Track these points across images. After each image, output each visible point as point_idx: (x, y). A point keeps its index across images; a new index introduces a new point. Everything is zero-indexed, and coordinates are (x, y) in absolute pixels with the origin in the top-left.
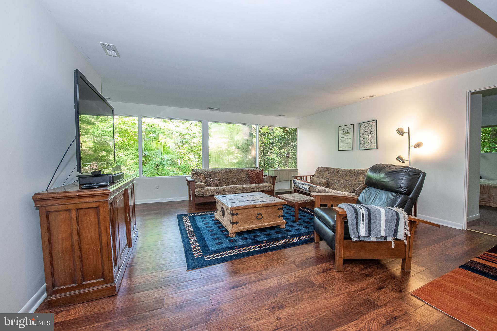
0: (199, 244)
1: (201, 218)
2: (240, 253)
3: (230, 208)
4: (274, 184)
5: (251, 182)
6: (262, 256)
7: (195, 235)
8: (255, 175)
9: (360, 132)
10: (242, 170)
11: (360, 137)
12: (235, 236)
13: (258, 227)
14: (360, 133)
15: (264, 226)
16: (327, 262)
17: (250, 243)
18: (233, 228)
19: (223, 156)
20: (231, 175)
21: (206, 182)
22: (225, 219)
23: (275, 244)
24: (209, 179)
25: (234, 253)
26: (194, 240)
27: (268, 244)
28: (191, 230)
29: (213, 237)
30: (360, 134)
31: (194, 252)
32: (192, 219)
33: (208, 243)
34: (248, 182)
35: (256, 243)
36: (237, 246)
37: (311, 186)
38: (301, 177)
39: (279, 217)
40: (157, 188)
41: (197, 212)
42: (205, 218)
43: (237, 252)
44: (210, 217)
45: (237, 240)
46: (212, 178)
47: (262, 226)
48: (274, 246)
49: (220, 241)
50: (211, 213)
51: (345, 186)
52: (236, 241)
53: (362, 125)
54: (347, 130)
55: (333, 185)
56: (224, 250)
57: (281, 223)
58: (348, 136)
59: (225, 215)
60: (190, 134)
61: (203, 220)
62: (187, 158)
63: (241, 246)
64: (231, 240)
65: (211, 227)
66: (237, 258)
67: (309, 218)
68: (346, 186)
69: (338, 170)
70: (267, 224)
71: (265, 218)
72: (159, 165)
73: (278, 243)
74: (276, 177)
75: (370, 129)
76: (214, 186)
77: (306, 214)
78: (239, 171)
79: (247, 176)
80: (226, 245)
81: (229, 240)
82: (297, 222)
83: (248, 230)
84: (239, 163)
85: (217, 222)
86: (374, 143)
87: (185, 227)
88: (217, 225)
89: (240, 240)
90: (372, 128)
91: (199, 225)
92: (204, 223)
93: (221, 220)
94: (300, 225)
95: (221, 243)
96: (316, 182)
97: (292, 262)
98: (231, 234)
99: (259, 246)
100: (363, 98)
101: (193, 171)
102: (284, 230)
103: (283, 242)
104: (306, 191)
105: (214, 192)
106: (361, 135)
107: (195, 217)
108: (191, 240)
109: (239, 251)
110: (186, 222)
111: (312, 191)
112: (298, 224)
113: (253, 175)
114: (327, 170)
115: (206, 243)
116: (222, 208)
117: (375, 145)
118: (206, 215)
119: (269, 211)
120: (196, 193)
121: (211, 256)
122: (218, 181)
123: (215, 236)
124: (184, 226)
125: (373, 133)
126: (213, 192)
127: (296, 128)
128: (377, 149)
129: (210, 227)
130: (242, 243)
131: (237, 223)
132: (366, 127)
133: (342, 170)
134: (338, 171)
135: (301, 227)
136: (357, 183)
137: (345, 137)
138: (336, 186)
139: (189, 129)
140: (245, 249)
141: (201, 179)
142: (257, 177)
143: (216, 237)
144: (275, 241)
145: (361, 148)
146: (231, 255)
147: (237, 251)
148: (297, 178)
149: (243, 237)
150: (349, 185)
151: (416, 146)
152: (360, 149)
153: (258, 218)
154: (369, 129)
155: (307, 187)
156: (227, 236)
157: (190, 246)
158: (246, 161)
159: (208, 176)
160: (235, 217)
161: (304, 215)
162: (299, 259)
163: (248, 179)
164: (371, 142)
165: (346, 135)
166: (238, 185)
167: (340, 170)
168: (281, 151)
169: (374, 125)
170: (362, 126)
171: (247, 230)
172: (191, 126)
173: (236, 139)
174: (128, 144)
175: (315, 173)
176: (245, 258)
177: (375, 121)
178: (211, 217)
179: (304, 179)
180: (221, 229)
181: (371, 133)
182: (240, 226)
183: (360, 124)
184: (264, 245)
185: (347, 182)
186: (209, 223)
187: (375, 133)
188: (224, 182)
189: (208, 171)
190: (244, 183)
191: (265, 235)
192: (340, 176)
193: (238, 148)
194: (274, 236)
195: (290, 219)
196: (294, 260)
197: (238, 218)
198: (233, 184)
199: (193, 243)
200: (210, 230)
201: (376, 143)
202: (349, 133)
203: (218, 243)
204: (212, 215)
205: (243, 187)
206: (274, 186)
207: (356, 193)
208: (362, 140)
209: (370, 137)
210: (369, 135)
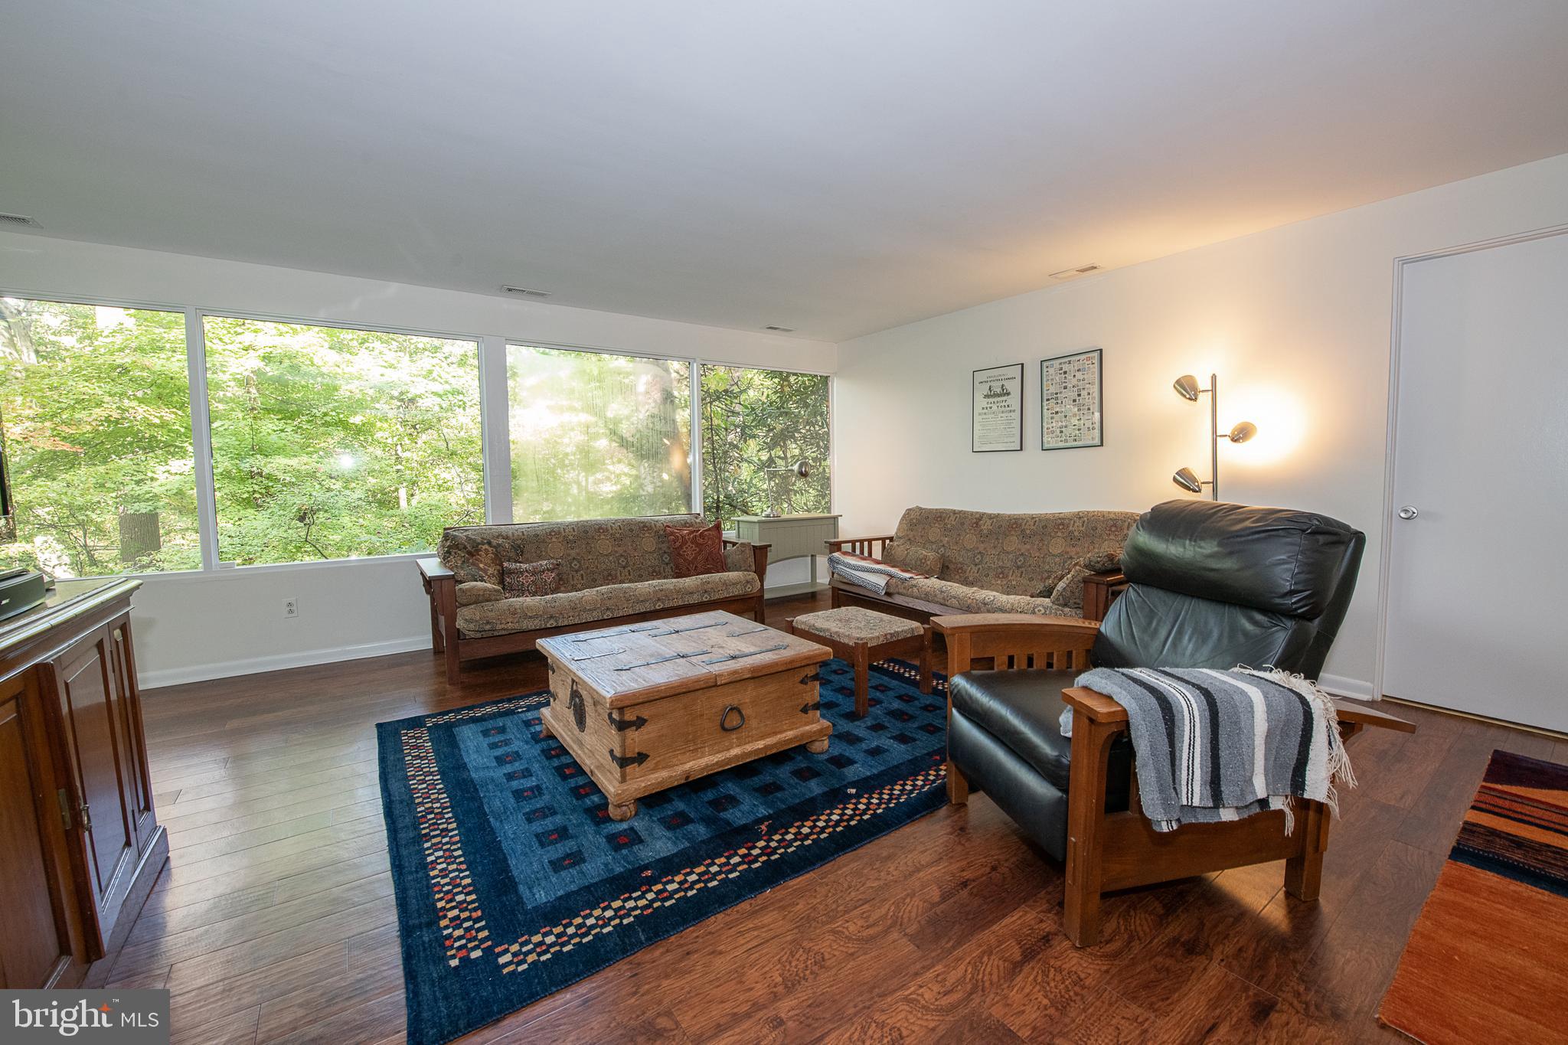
0: (473, 875)
1: (486, 733)
2: (667, 904)
3: (608, 701)
4: (761, 572)
5: (677, 567)
6: (762, 909)
7: (454, 825)
8: (694, 541)
9: (1045, 388)
10: (645, 526)
11: (1046, 408)
12: (636, 815)
13: (727, 764)
14: (1045, 392)
15: (750, 753)
16: (1025, 900)
17: (703, 842)
18: (623, 779)
19: (568, 471)
20: (604, 545)
21: (502, 576)
22: (587, 737)
23: (807, 837)
24: (513, 566)
25: (636, 908)
26: (449, 858)
27: (777, 837)
28: (438, 800)
29: (538, 827)
30: (1045, 398)
31: (447, 927)
32: (446, 738)
33: (519, 868)
34: (668, 569)
35: (731, 838)
36: (646, 867)
37: (891, 576)
38: (853, 542)
39: (805, 710)
40: (291, 611)
41: (469, 702)
42: (502, 730)
43: (653, 901)
44: (522, 725)
45: (643, 834)
46: (527, 561)
47: (745, 755)
48: (802, 845)
49: (569, 846)
50: (527, 702)
51: (1002, 573)
52: (641, 841)
53: (1052, 366)
54: (1000, 384)
55: (961, 568)
56: (593, 895)
57: (815, 732)
58: (1004, 404)
59: (589, 721)
60: (441, 393)
61: (492, 740)
62: (433, 480)
63: (668, 867)
64: (620, 834)
65: (527, 773)
66: (657, 935)
67: (900, 697)
68: (1006, 571)
69: (978, 516)
70: (760, 744)
71: (754, 723)
72: (314, 512)
73: (815, 826)
74: (770, 546)
75: (1079, 380)
76: (534, 594)
77: (886, 678)
78: (631, 530)
79: (664, 546)
80: (599, 864)
81: (611, 838)
82: (864, 717)
83: (690, 779)
84: (626, 499)
85: (554, 749)
86: (1091, 427)
87: (407, 787)
88: (556, 763)
89: (659, 830)
90: (1085, 376)
91: (477, 769)
92: (497, 758)
93: (572, 744)
94: (877, 728)
95: (576, 859)
96: (904, 560)
97: (894, 924)
98: (619, 806)
99: (743, 856)
100: (1061, 276)
101: (446, 537)
102: (827, 760)
103: (835, 817)
104: (876, 592)
105: (536, 617)
106: (1048, 400)
107: (456, 730)
108: (432, 858)
109: (658, 893)
110: (418, 757)
111: (899, 593)
112: (869, 724)
113: (684, 542)
114: (940, 517)
115: (506, 869)
116: (575, 694)
117: (1097, 432)
118: (510, 713)
119: (770, 693)
120: (460, 624)
121: (531, 946)
122: (552, 570)
123: (549, 823)
124: (407, 778)
125: (1089, 394)
126: (530, 617)
127: (827, 377)
128: (1102, 445)
129: (524, 777)
130: (669, 844)
131: (641, 758)
132: (1065, 373)
133: (991, 517)
134: (977, 520)
135: (884, 741)
136: (1044, 562)
137: (995, 407)
138: (972, 572)
139: (435, 374)
140: (686, 881)
141: (481, 566)
142: (701, 551)
143: (551, 827)
144: (803, 821)
145: (1049, 442)
146: (625, 922)
147: (650, 896)
148: (839, 549)
149: (669, 811)
150: (1018, 568)
151: (1238, 434)
152: (1046, 446)
153: (727, 726)
154: (1074, 381)
155: (881, 581)
156: (599, 813)
157: (428, 896)
158: (650, 489)
159: (512, 554)
160: (632, 734)
161: (881, 685)
162: (916, 901)
163: (666, 556)
164: (1082, 423)
165: (999, 399)
166: (632, 585)
167: (982, 516)
168: (773, 453)
169: (1091, 366)
170: (1051, 370)
171: (683, 781)
172: (444, 365)
173: (610, 414)
174: (183, 430)
175: (898, 529)
176: (692, 933)
177: (1096, 355)
178: (528, 724)
179: (862, 552)
180: (572, 782)
181: (1082, 393)
182: (655, 769)
183: (1045, 364)
184: (762, 844)
185: (1011, 556)
186: (517, 757)
187: (1096, 394)
188: (577, 571)
189: (510, 534)
190: (654, 571)
191: (756, 790)
192: (984, 537)
193: (624, 443)
194: (795, 795)
195: (837, 705)
196: (897, 906)
197: (646, 737)
198: (610, 578)
199: (444, 873)
200: (524, 790)
201: (1097, 425)
202: (1008, 394)
203: (563, 859)
204: (530, 715)
205: (652, 589)
206: (762, 581)
207: (1058, 599)
208: (1052, 418)
209: (1079, 405)
210: (1074, 401)
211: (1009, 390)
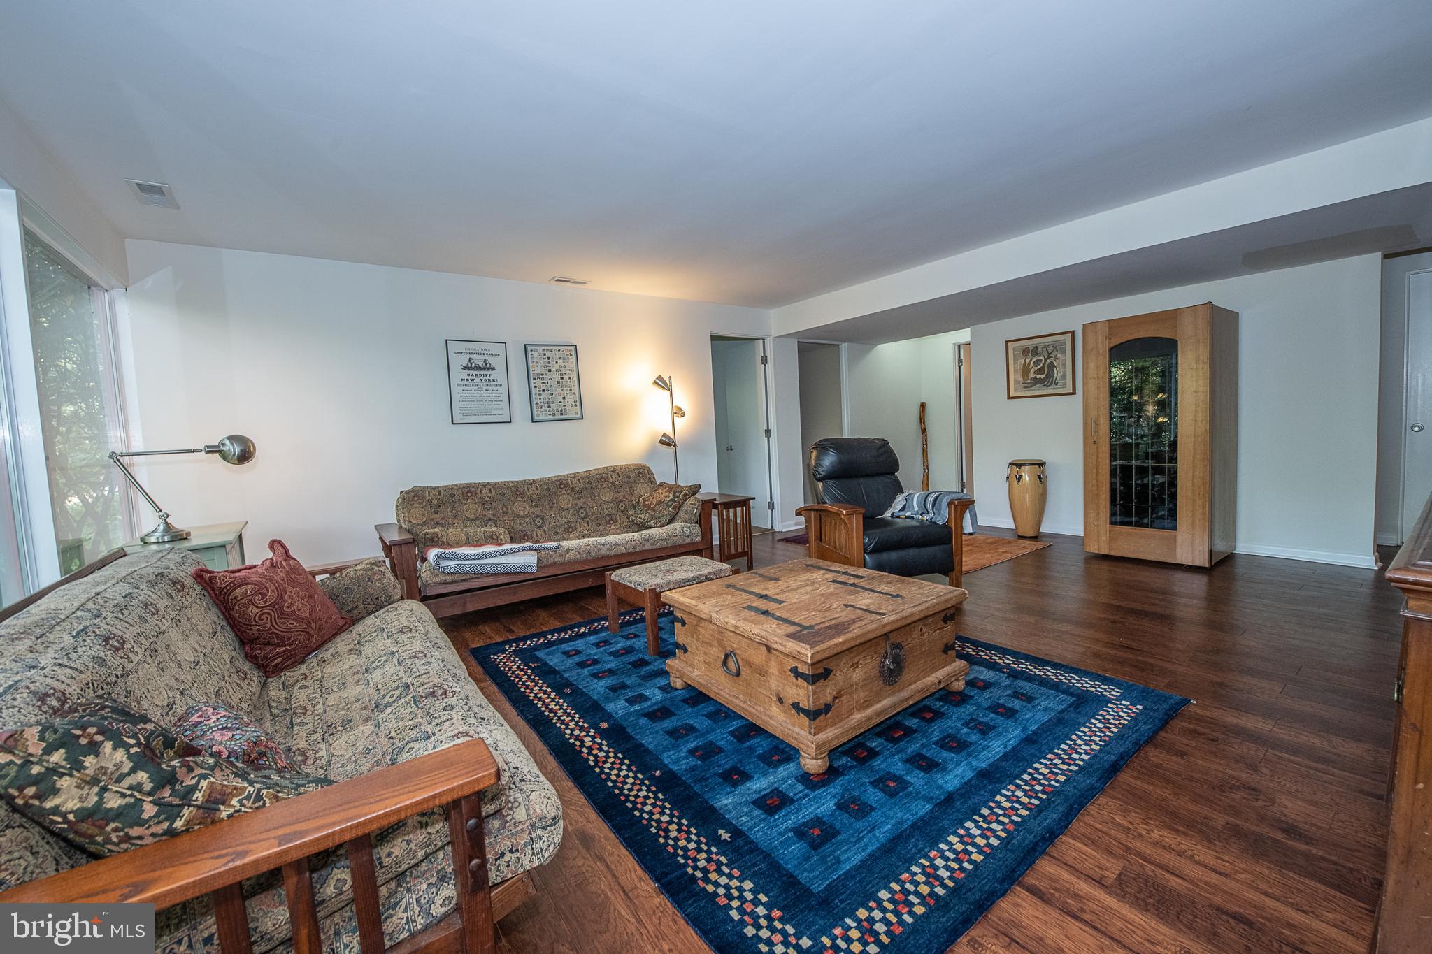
9: (531, 369)
11: (533, 385)
14: (531, 372)
30: (532, 378)
37: (538, 550)
53: (536, 350)
54: (483, 358)
58: (488, 377)
75: (560, 366)
86: (574, 404)
90: (566, 364)
106: (534, 379)
117: (577, 408)
125: (569, 378)
128: (582, 419)
132: (548, 358)
137: (477, 380)
145: (538, 415)
152: (536, 418)
154: (557, 367)
164: (566, 400)
165: (482, 372)
169: (569, 357)
170: (536, 354)
177: (572, 348)
181: (564, 376)
183: (529, 348)
187: (575, 379)
201: (578, 403)
202: (493, 369)
208: (540, 395)
209: (563, 386)
210: (559, 382)
211: (494, 365)
